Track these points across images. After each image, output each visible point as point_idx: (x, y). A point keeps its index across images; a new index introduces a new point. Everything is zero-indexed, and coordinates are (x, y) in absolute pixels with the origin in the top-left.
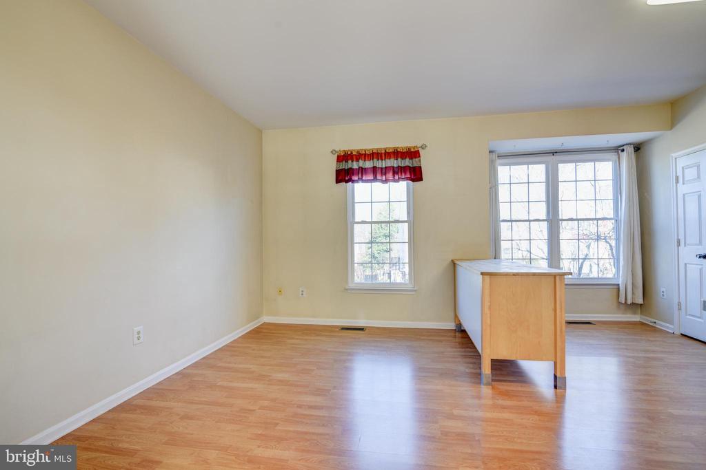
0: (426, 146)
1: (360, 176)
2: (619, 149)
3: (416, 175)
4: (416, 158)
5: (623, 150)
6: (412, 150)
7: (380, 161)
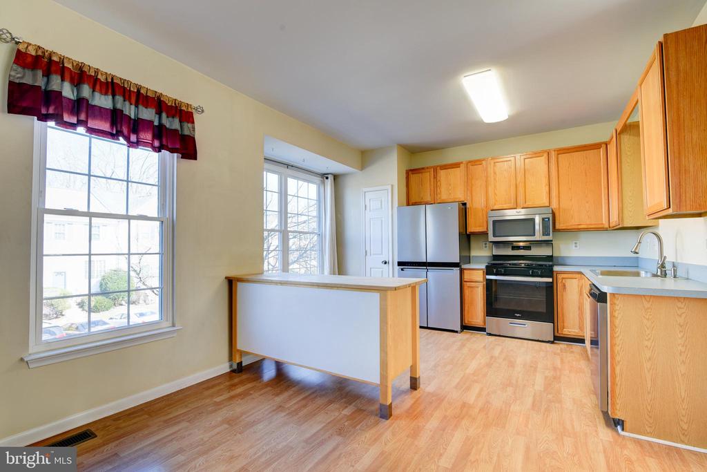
0: (203, 111)
1: (83, 117)
2: (324, 176)
3: (186, 148)
4: (188, 122)
5: (327, 178)
6: (184, 108)
7: (127, 103)
